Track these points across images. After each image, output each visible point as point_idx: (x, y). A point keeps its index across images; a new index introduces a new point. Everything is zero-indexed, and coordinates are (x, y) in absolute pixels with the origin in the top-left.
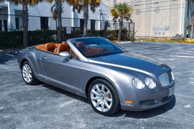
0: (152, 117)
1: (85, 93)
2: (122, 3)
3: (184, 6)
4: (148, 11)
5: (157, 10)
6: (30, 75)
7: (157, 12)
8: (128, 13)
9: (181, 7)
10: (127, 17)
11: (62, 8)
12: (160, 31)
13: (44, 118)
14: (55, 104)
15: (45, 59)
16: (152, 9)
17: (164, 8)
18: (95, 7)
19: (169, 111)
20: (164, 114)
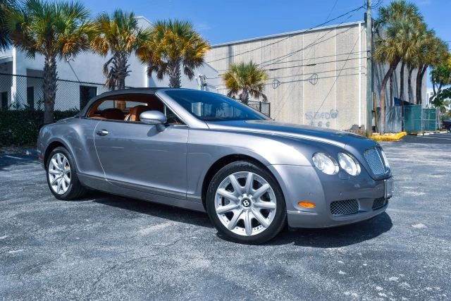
0: (353, 243)
1: (200, 198)
2: (247, 62)
3: (365, 71)
4: (297, 80)
5: (313, 79)
6: (66, 176)
7: (313, 82)
8: (259, 83)
9: (360, 73)
10: (255, 91)
11: (127, 67)
12: (321, 120)
13: (108, 252)
14: (129, 229)
15: (106, 134)
16: (304, 77)
17: (327, 75)
18: (193, 67)
19: (384, 234)
20: (376, 239)
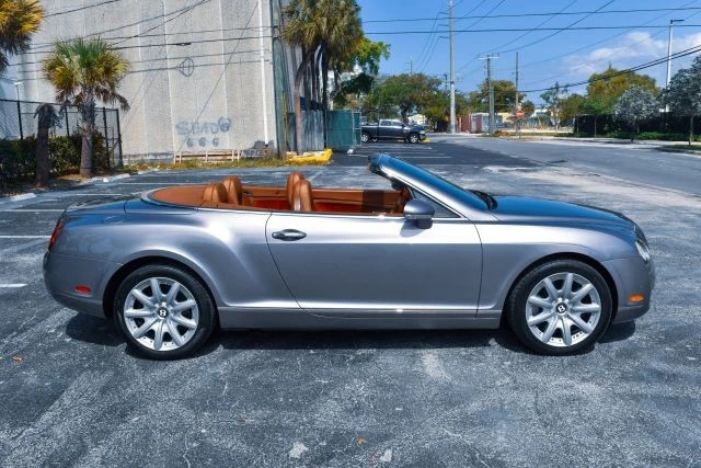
1: (500, 311)
5: (187, 67)
7: (186, 72)
8: (115, 75)
9: (262, 60)
12: (204, 135)
15: (298, 239)
